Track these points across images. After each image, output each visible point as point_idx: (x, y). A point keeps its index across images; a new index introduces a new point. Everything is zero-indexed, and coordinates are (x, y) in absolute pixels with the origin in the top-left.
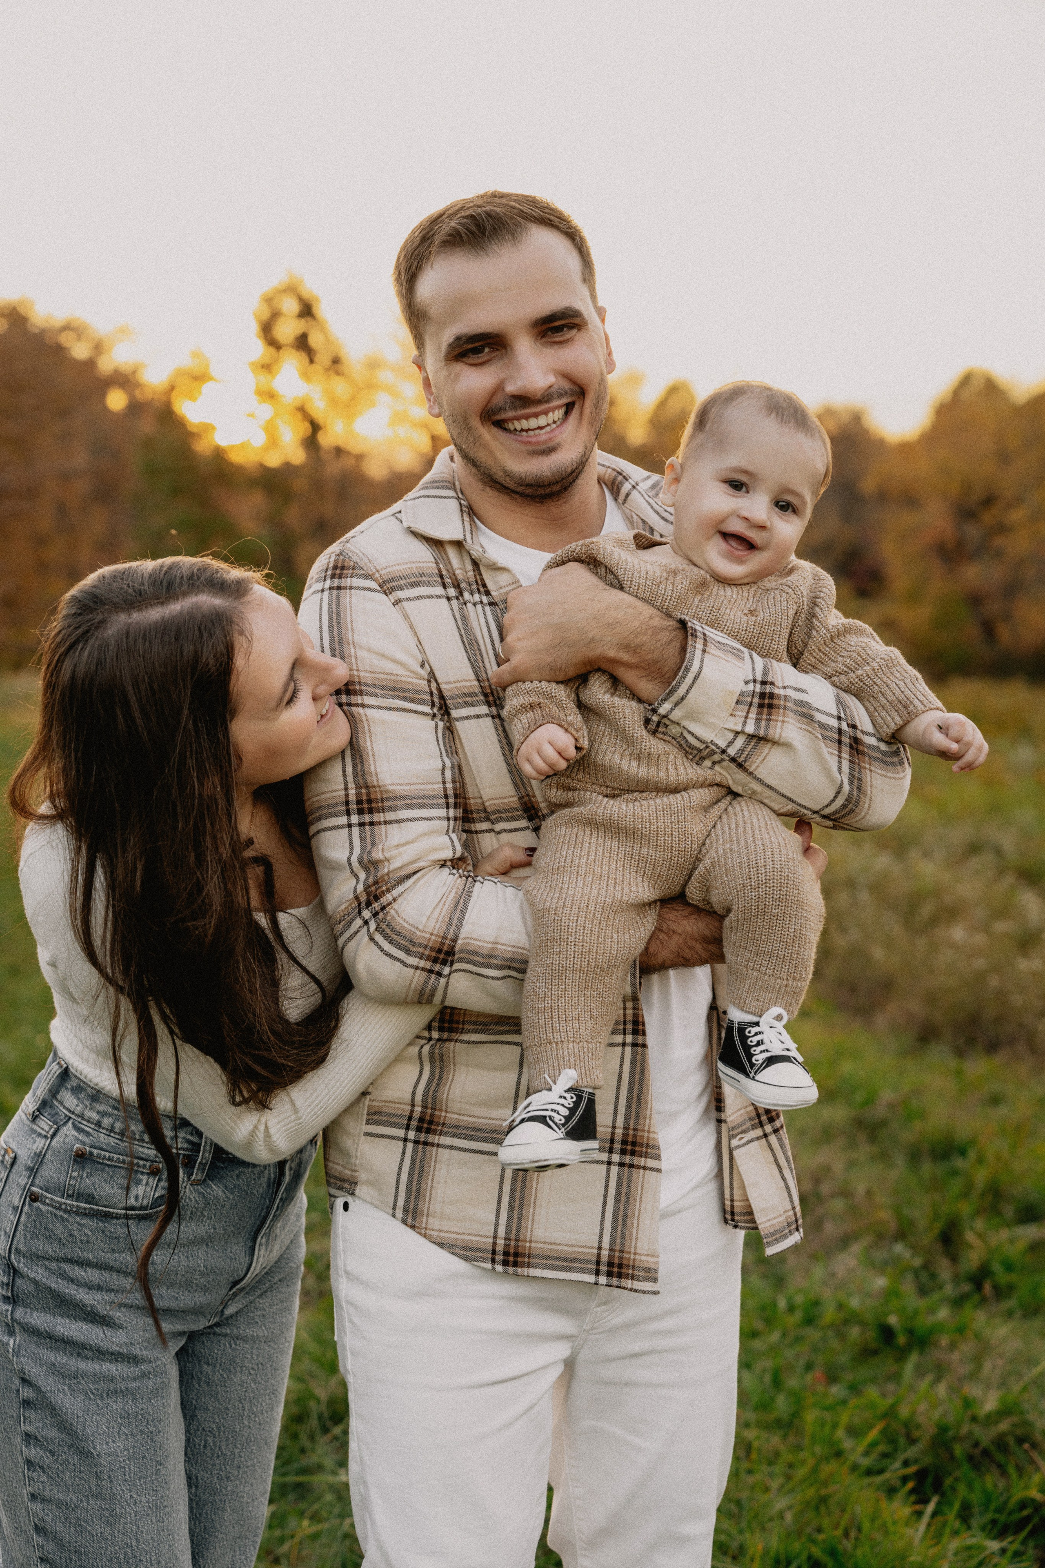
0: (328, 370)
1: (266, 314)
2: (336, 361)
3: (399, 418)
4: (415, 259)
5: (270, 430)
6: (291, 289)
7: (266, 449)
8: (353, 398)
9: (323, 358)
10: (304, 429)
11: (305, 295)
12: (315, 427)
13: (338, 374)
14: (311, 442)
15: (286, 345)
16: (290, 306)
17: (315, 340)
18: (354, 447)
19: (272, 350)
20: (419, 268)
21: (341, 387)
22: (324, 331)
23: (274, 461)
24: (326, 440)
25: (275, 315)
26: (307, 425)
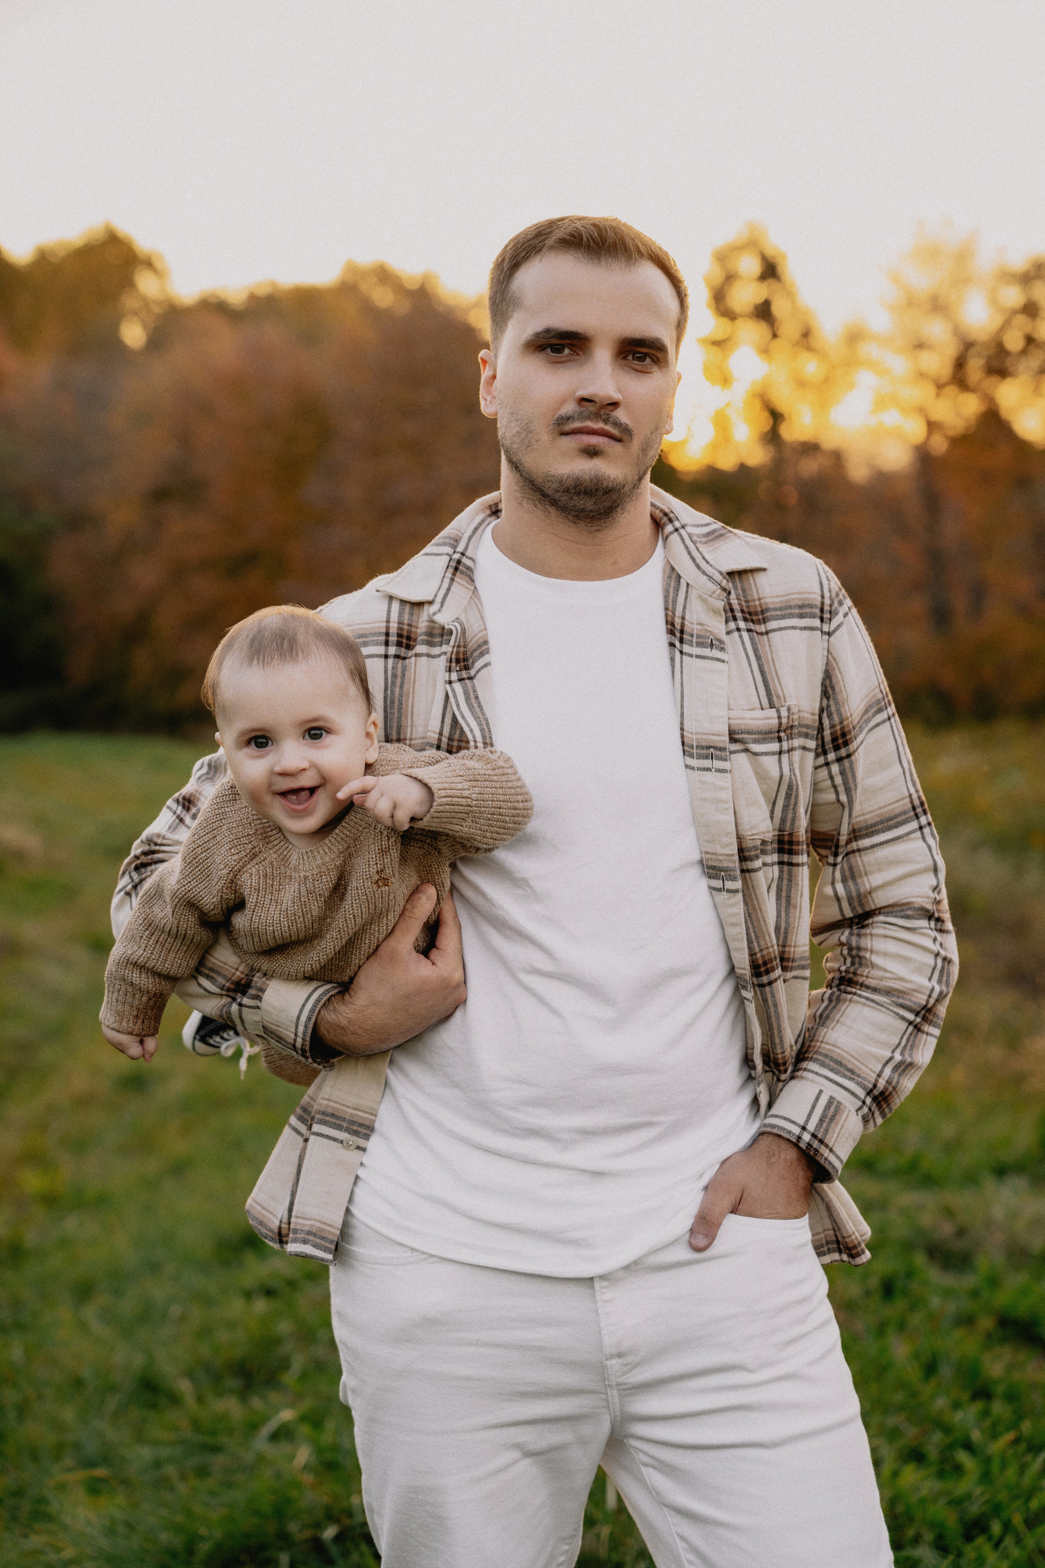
0: (796, 344)
1: (718, 276)
2: (806, 334)
3: (881, 402)
4: (523, 250)
5: (721, 422)
6: (752, 244)
7: (714, 447)
8: (826, 380)
9: (789, 328)
10: (764, 422)
11: (769, 252)
12: (776, 416)
13: (809, 349)
14: (772, 437)
15: (744, 316)
16: (750, 266)
17: (779, 308)
18: (829, 442)
19: (725, 321)
20: (526, 258)
21: (811, 367)
22: (791, 295)
23: (727, 462)
24: (792, 432)
25: (730, 278)
26: (766, 415)
